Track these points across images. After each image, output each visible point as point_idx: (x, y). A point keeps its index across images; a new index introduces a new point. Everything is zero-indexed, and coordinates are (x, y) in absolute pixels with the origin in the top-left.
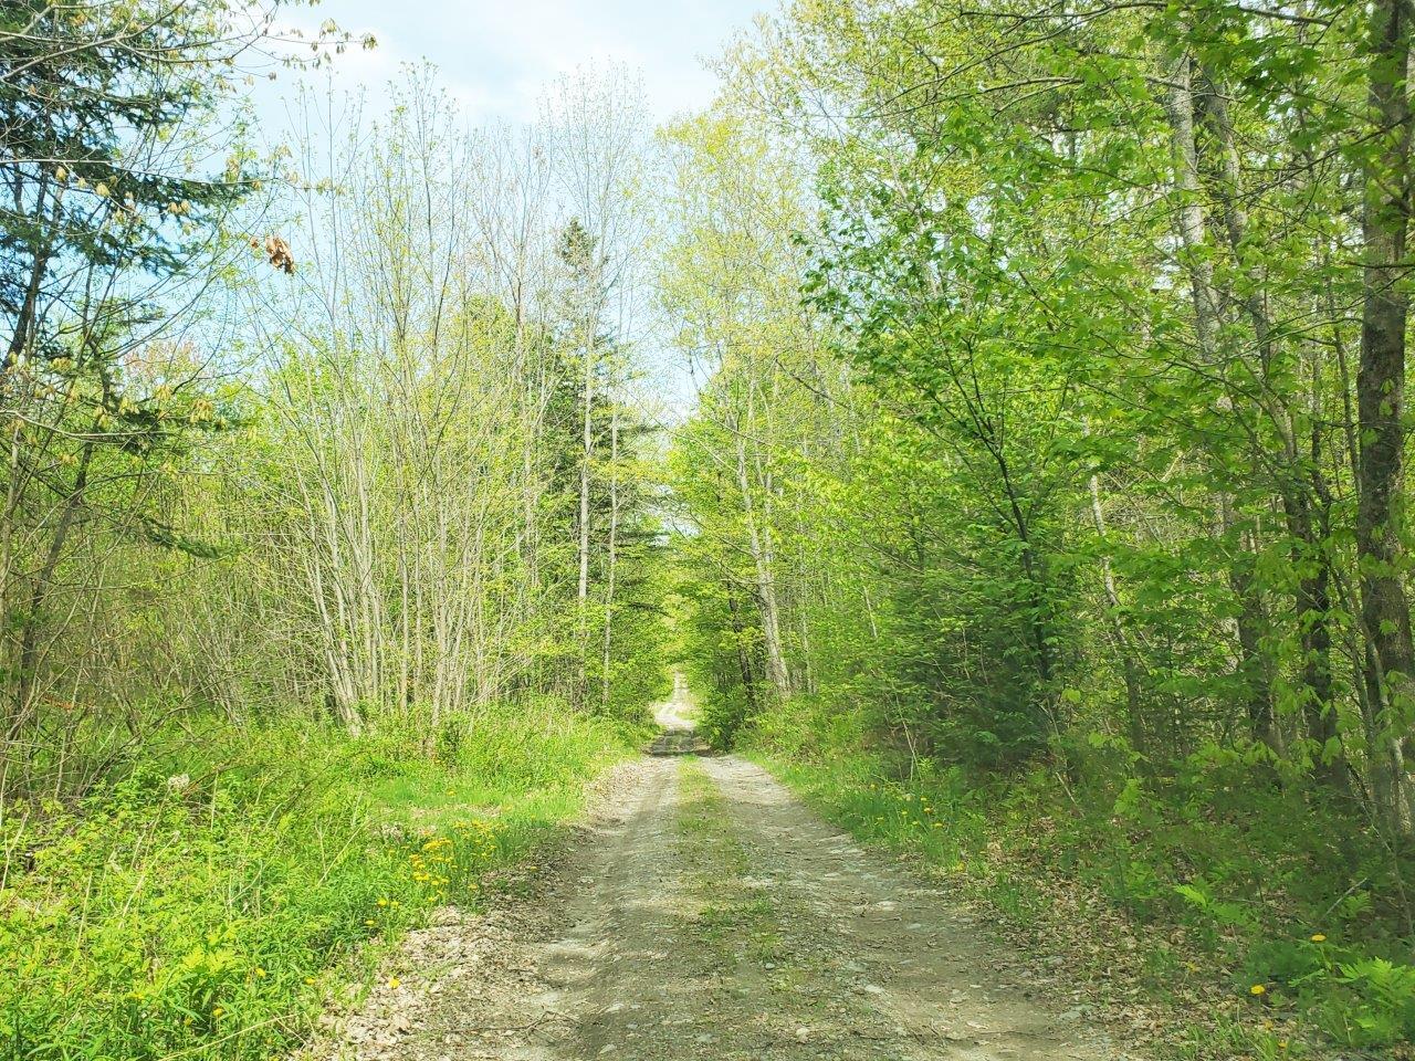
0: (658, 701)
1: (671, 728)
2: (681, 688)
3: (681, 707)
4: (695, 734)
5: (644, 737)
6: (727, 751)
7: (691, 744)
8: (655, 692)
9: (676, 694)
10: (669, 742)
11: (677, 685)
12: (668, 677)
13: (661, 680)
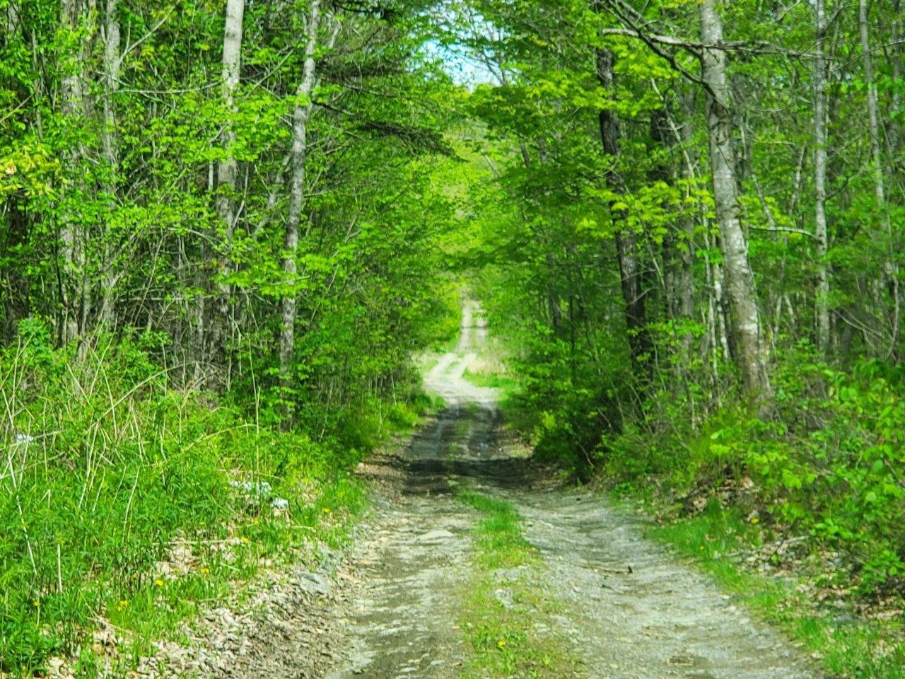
0: (428, 351)
1: (452, 401)
2: (475, 327)
3: (473, 362)
4: (498, 417)
5: (396, 421)
6: (581, 477)
7: (492, 439)
8: (423, 332)
9: (464, 339)
10: (448, 435)
11: (467, 320)
12: (452, 306)
13: (436, 309)
